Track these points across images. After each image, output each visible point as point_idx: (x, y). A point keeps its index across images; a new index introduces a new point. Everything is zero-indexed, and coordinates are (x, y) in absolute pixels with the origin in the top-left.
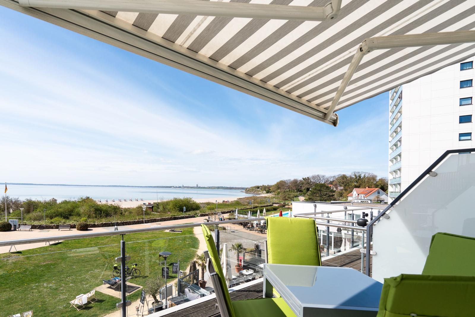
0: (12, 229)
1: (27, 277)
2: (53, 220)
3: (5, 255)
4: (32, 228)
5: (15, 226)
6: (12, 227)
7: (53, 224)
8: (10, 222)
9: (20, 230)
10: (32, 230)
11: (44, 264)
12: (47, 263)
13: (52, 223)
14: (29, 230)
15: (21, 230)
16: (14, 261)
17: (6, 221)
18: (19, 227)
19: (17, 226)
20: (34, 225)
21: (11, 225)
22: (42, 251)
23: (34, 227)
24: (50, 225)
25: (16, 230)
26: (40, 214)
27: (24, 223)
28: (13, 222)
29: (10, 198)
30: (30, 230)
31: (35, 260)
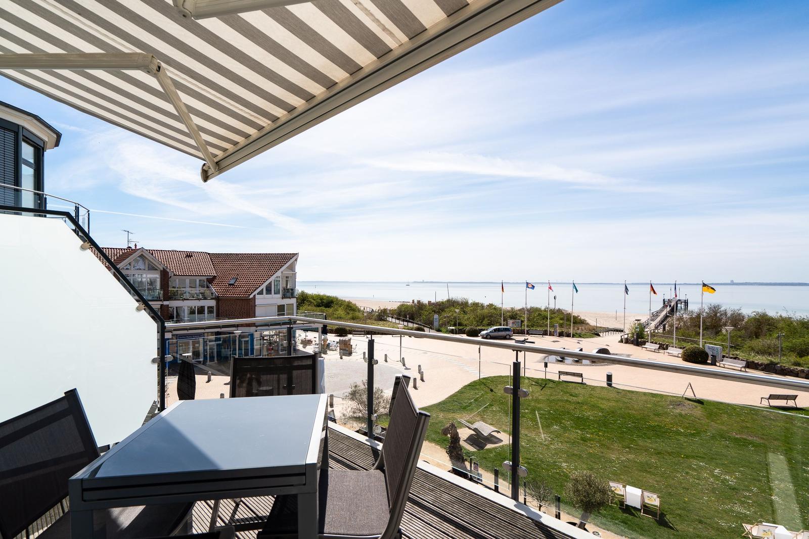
0: (709, 362)
1: (691, 445)
2: (801, 361)
3: (674, 398)
4: (746, 367)
5: (714, 357)
6: (710, 358)
7: (799, 368)
8: (707, 350)
9: (722, 365)
10: (747, 370)
11: (736, 436)
12: (744, 437)
13: (798, 364)
14: (740, 369)
15: (726, 366)
16: (683, 413)
17: (701, 346)
18: (722, 361)
19: (719, 358)
20: (753, 362)
21: (707, 355)
22: (745, 413)
23: (750, 365)
24: (792, 368)
25: (716, 365)
26: (777, 343)
27: (733, 355)
28: (713, 349)
29: (722, 309)
30: (743, 369)
31: (723, 424)
